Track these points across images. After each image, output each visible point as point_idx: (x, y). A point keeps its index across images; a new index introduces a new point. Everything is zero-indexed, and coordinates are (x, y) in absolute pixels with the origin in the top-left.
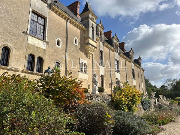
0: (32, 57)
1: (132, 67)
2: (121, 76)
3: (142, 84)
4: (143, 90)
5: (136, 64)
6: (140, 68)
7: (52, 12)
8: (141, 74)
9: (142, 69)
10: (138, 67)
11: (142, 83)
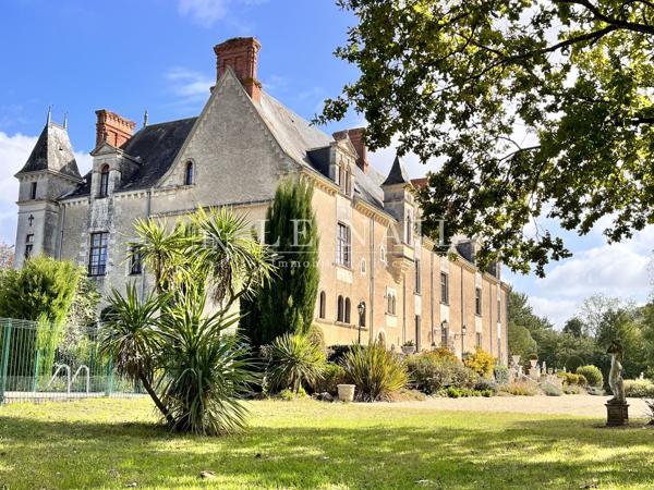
0: (340, 298)
1: (477, 285)
2: (452, 311)
3: (496, 328)
4: (499, 343)
5: (487, 274)
6: (495, 284)
7: (356, 212)
8: (499, 299)
9: (502, 284)
10: (491, 282)
11: (499, 325)
